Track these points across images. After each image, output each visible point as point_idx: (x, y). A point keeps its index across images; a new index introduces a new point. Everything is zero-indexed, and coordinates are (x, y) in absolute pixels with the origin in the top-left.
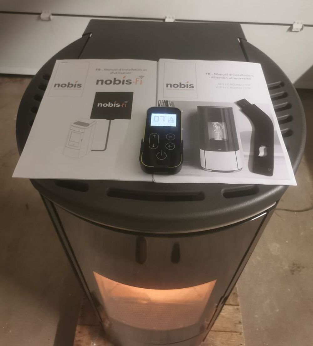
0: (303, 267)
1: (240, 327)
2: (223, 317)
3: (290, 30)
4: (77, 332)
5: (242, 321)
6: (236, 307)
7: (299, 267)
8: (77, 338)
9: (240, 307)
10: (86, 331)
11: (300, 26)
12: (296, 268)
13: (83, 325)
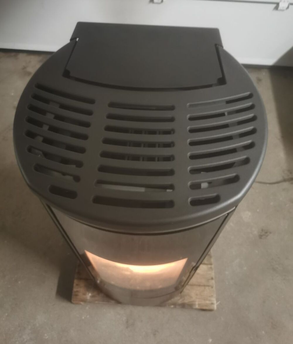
0: (270, 233)
1: (213, 282)
2: (198, 274)
3: (277, 8)
4: (75, 285)
5: (214, 277)
6: (209, 266)
7: (266, 233)
8: (75, 289)
9: (213, 266)
10: (82, 284)
11: (286, 5)
12: (264, 234)
13: (80, 279)
